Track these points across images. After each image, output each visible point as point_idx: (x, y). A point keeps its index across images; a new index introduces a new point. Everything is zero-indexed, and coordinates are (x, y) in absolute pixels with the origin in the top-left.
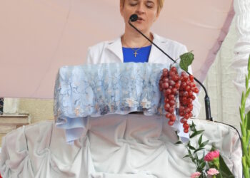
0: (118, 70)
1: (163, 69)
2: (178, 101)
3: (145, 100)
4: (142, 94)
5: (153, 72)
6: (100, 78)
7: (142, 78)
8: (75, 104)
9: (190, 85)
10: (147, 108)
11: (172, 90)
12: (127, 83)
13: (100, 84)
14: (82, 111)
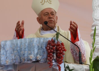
0: (27, 42)
1: (48, 40)
2: (55, 55)
3: (38, 56)
4: (37, 53)
5: (43, 42)
6: (19, 46)
7: (38, 45)
8: (6, 58)
9: (61, 48)
10: (39, 59)
11: (51, 50)
12: (31, 48)
13: (19, 48)
14: (10, 62)
